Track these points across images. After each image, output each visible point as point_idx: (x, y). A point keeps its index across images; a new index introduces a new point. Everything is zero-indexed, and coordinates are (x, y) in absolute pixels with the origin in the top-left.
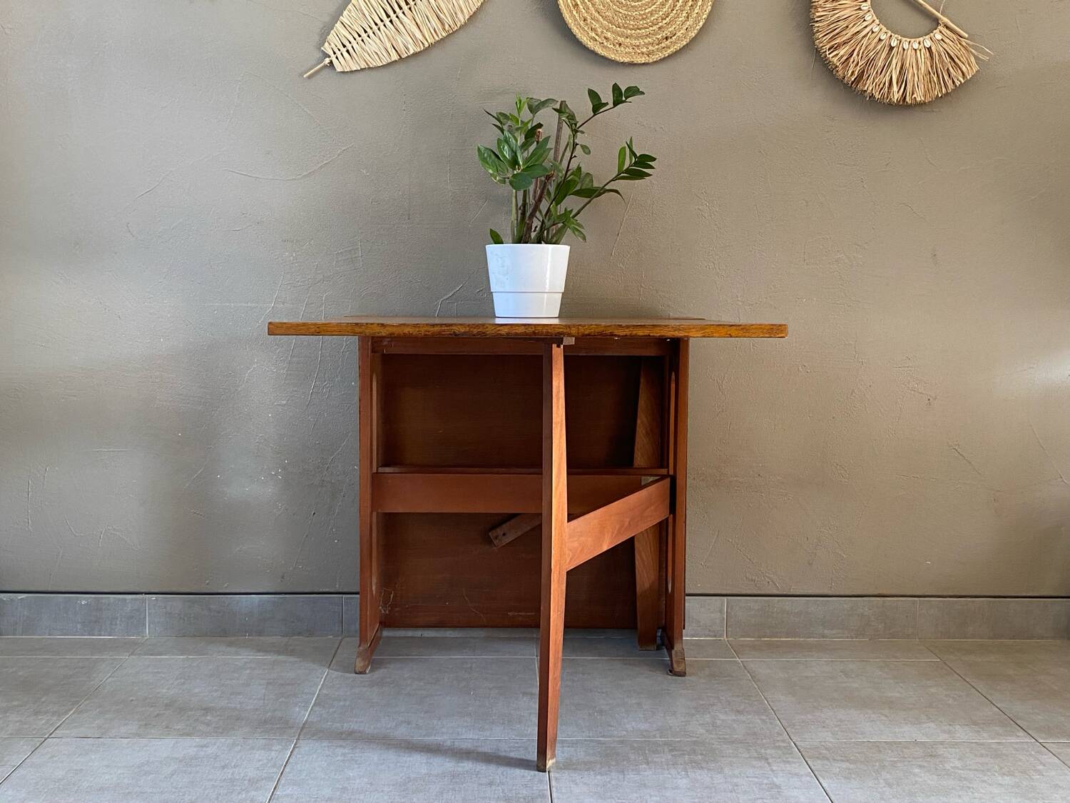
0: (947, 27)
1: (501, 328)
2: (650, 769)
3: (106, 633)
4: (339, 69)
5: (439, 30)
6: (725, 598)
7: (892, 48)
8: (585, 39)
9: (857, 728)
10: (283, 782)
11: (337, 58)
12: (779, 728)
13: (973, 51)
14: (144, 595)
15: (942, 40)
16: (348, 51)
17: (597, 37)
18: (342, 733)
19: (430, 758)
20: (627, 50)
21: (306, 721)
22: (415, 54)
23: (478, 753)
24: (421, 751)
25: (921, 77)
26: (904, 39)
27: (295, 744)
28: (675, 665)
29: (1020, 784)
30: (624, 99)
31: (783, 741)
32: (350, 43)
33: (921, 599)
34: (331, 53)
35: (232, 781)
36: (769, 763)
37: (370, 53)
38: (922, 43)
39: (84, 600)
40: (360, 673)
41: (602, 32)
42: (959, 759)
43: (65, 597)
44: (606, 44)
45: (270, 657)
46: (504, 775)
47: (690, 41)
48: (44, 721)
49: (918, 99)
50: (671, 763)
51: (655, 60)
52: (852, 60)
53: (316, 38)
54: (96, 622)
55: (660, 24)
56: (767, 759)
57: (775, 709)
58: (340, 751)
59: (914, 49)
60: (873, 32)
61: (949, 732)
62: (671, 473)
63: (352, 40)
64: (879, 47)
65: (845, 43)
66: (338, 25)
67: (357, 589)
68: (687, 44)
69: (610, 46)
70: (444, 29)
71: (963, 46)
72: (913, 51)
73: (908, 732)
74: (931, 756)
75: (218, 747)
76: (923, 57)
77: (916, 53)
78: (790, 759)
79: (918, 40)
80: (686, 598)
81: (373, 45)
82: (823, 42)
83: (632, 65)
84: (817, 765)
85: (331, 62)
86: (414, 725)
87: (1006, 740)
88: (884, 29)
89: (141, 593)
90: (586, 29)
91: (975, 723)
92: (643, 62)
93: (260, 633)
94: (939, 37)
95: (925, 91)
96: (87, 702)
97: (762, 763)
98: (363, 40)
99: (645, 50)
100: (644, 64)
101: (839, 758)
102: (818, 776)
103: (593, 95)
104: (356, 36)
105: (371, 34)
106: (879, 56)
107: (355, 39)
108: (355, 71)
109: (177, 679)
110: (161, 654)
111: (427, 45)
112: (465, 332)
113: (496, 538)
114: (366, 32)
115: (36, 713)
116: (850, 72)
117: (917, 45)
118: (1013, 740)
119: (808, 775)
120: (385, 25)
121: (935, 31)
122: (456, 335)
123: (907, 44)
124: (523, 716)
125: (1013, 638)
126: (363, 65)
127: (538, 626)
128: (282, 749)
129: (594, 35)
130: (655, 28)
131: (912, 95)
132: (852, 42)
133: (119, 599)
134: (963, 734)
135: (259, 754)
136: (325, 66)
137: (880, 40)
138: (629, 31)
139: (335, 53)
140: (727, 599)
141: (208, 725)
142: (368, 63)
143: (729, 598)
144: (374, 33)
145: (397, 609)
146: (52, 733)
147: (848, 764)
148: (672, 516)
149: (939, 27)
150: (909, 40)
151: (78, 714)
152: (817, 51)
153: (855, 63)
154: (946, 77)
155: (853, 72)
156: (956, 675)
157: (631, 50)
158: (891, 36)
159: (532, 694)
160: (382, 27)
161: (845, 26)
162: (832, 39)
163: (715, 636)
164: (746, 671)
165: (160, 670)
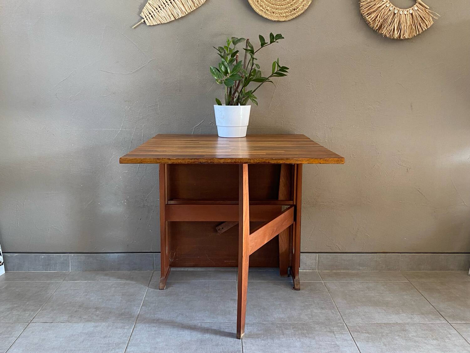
0: (420, 4)
1: (221, 160)
2: (284, 337)
3: (53, 270)
4: (148, 24)
5: (192, 6)
6: (317, 254)
7: (395, 14)
8: (258, 10)
9: (372, 316)
10: (129, 344)
11: (147, 19)
12: (339, 317)
13: (431, 15)
14: (68, 254)
15: (418, 10)
16: (152, 16)
17: (263, 9)
18: (154, 320)
19: (192, 333)
20: (277, 15)
21: (139, 314)
22: (182, 17)
23: (212, 330)
24: (188, 329)
25: (408, 27)
26: (400, 10)
27: (135, 325)
28: (295, 286)
29: (440, 344)
30: (275, 40)
31: (341, 323)
32: (153, 12)
33: (402, 254)
34: (144, 17)
35: (109, 344)
36: (334, 334)
37: (162, 17)
38: (408, 11)
39: (43, 256)
40: (162, 289)
41: (266, 7)
42: (415, 332)
43: (35, 255)
44: (267, 12)
45: (123, 281)
46: (223, 341)
47: (305, 11)
48: (28, 314)
49: (406, 37)
50: (293, 334)
51: (289, 19)
52: (377, 20)
53: (138, 10)
54: (48, 265)
55: (291, 3)
56: (333, 332)
57: (338, 307)
58: (154, 329)
59: (405, 14)
60: (387, 7)
61: (411, 318)
62: (295, 204)
63: (153, 11)
64: (389, 14)
65: (374, 12)
66: (147, 4)
67: (160, 251)
68: (303, 12)
69: (269, 13)
70: (195, 6)
71: (426, 12)
72: (405, 15)
73: (394, 318)
74: (403, 330)
75: (102, 327)
76: (409, 18)
77: (406, 16)
78: (343, 332)
79: (407, 10)
80: (301, 254)
81: (163, 13)
82: (364, 11)
83: (278, 21)
84: (355, 335)
85: (144, 21)
86: (185, 316)
87: (435, 322)
88: (392, 5)
89: (67, 253)
90: (258, 5)
91: (423, 314)
92: (284, 20)
93: (119, 269)
94: (416, 8)
95: (409, 33)
96: (46, 305)
97: (332, 334)
98: (158, 11)
99: (284, 15)
100: (284, 21)
101: (364, 332)
102: (355, 341)
103: (261, 38)
104: (155, 9)
105: (162, 9)
106: (389, 17)
107: (155, 11)
108: (155, 25)
109: (83, 293)
110: (76, 280)
111: (187, 13)
112: (205, 162)
113: (219, 230)
114: (160, 7)
115: (25, 310)
116: (376, 25)
117: (406, 12)
118: (438, 322)
119: (351, 340)
120: (168, 4)
121: (414, 6)
122: (201, 163)
123: (402, 12)
124: (231, 311)
125: (441, 270)
126: (159, 23)
127: (237, 266)
128: (129, 328)
129: (262, 8)
130: (289, 5)
131: (403, 35)
132: (377, 11)
133: (58, 256)
134: (417, 319)
135: (119, 331)
136: (142, 23)
137: (390, 10)
138: (278, 6)
139: (146, 17)
140: (318, 255)
141: (97, 316)
142: (161, 21)
143: (319, 254)
144: (163, 8)
145: (177, 260)
146: (32, 320)
147: (368, 334)
148: (295, 222)
149: (416, 4)
150: (403, 10)
151: (43, 311)
152: (362, 15)
153: (378, 21)
154: (419, 27)
155: (377, 25)
156: (415, 289)
157: (278, 15)
158: (395, 8)
159: (234, 300)
160: (167, 5)
161: (374, 4)
162: (369, 10)
163: (313, 270)
164: (326, 288)
165: (76, 288)
